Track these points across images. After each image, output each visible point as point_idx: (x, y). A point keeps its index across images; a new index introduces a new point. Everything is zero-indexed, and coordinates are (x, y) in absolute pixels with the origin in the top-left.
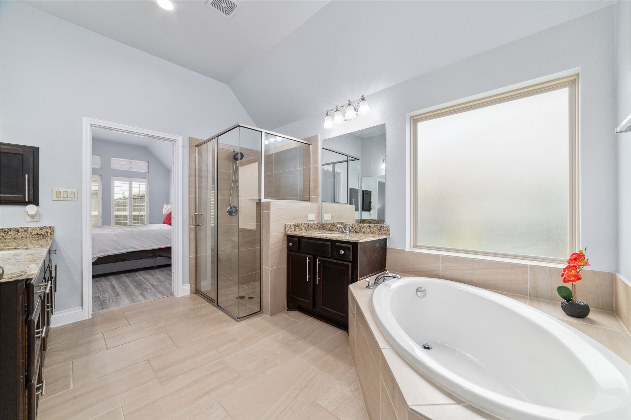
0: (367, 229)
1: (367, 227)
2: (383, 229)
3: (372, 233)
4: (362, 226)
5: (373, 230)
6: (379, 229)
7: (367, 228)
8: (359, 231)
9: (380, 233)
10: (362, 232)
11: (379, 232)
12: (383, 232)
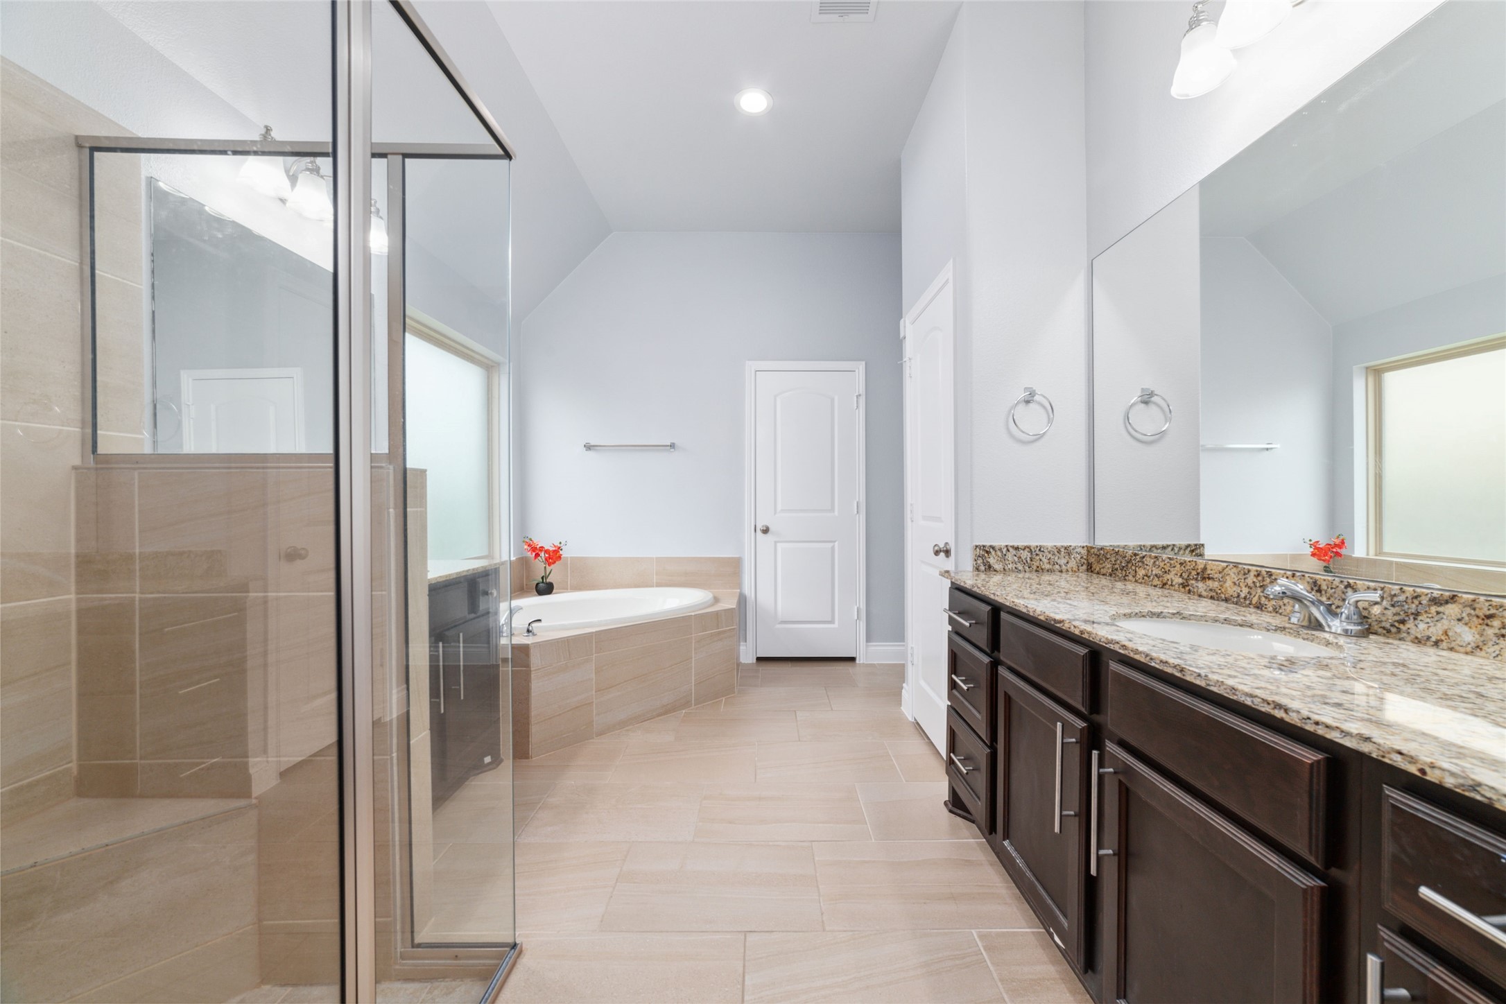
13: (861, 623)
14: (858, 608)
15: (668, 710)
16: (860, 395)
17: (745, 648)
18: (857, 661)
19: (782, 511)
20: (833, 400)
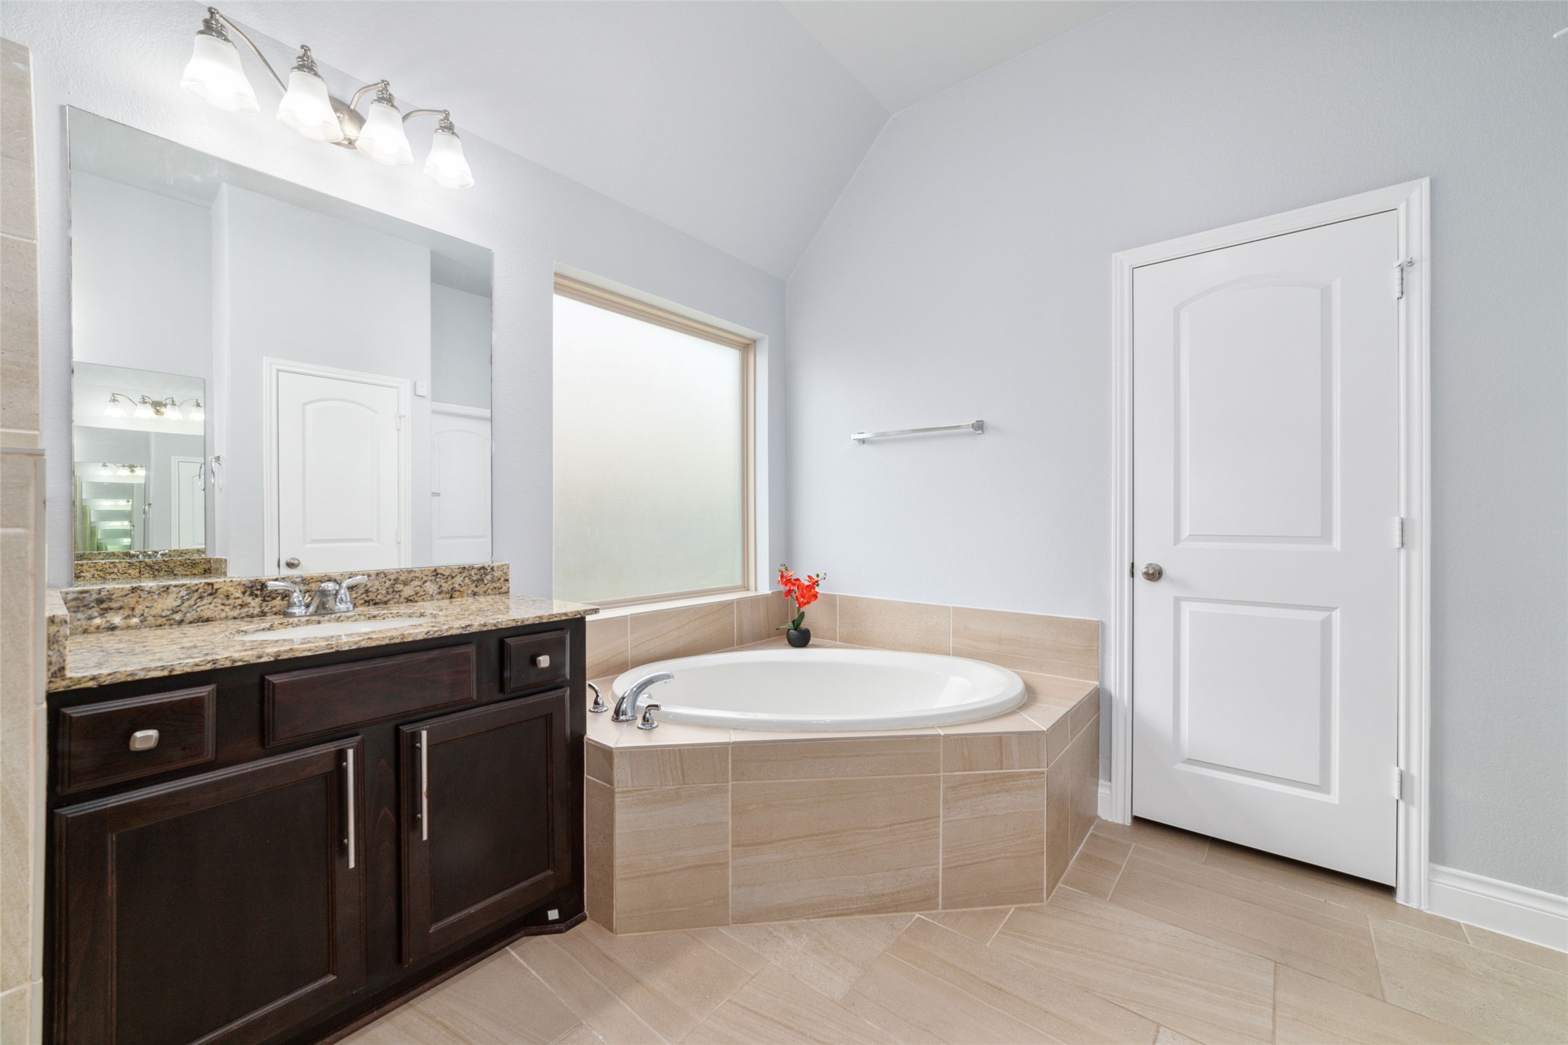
0: (428, 584)
1: (425, 578)
2: (489, 577)
3: (448, 596)
4: (402, 578)
5: (453, 584)
6: (475, 578)
7: (425, 582)
8: (385, 599)
9: (481, 589)
10: (402, 599)
11: (475, 590)
12: (491, 586)
13: (1414, 812)
14: (1401, 775)
15: (879, 906)
16: (1411, 263)
17: (1108, 792)
18: (1400, 898)
19: (1193, 537)
20: (1326, 294)
